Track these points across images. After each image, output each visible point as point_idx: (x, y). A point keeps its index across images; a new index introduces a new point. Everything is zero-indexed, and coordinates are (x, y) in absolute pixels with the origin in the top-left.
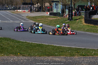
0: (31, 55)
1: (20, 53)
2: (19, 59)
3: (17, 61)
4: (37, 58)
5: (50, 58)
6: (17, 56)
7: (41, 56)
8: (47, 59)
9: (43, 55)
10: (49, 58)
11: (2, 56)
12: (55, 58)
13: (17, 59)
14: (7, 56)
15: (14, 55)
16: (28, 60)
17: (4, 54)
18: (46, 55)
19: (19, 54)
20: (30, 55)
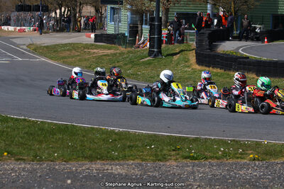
0: (41, 158)
1: (8, 153)
2: (6, 170)
4: (59, 166)
5: (96, 166)
7: (70, 160)
8: (88, 169)
9: (77, 159)
10: (94, 166)
12: (111, 165)
16: (33, 171)
18: (86, 158)
19: (6, 154)
20: (37, 158)
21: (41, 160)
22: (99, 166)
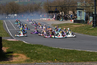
1: (57, 60)
4: (75, 64)
8: (85, 64)
14: (45, 62)
15: (51, 61)
17: (41, 60)
18: (83, 61)
19: (56, 60)
21: (68, 62)
22: (88, 64)
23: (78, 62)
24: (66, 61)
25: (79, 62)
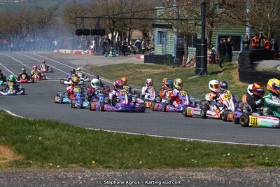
0: (127, 165)
1: (96, 161)
2: (98, 177)
3: (94, 181)
4: (146, 173)
6: (90, 168)
7: (154, 167)
8: (174, 175)
9: (160, 166)
10: (178, 172)
11: (50, 167)
12: (193, 172)
13: (94, 177)
14: (64, 167)
15: (81, 166)
17: (53, 163)
18: (168, 165)
19: (94, 162)
21: (127, 167)
22: (182, 173)
23: (154, 169)
24: (122, 164)
25: (158, 170)
